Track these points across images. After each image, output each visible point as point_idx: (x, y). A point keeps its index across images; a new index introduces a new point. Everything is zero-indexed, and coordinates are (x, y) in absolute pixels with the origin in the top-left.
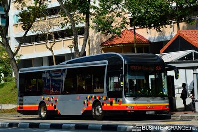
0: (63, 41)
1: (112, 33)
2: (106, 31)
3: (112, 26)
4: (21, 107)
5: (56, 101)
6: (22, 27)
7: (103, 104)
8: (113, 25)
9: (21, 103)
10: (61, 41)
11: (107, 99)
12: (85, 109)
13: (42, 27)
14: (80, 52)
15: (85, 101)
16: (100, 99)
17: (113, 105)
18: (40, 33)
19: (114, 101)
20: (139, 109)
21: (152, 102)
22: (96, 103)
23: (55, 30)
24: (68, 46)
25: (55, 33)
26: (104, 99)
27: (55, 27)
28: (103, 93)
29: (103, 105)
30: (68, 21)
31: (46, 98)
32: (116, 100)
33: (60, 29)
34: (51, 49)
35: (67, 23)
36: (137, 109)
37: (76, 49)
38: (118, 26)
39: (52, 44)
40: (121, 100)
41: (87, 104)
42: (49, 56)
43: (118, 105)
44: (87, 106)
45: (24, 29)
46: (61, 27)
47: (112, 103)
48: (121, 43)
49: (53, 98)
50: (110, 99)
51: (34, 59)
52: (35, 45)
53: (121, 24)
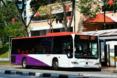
2: (86, 14)
3: (90, 11)
8: (91, 9)
27: (54, 11)
38: (95, 11)
48: (96, 22)
51: (41, 30)
52: (42, 22)
53: (96, 9)
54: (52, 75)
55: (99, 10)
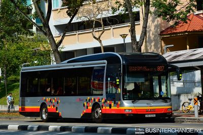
0: (111, 30)
1: (176, 18)
2: (168, 16)
3: (176, 10)
4: (23, 109)
5: (58, 102)
6: (67, 12)
7: (102, 106)
8: (177, 8)
9: (23, 104)
10: (110, 29)
11: (106, 102)
12: (85, 112)
13: (89, 12)
14: (138, 42)
15: (85, 103)
16: (99, 101)
17: (112, 108)
18: (86, 19)
19: (112, 104)
20: (139, 113)
21: (153, 105)
22: (96, 105)
23: (104, 16)
24: (121, 35)
25: (104, 20)
26: (103, 101)
27: (104, 12)
28: (102, 95)
29: (102, 108)
30: (121, 5)
31: (48, 99)
32: (115, 103)
33: (109, 15)
34: (98, 39)
35: (119, 7)
36: (136, 113)
37: (133, 37)
38: (184, 10)
39: (100, 33)
40: (119, 103)
41: (87, 107)
42: (94, 48)
43: (116, 108)
44: (87, 108)
45: (69, 14)
46: (111, 12)
47: (110, 106)
49: (54, 99)
50: (108, 102)
51: (76, 51)
52: (79, 34)
53: (187, 8)
54: (128, 129)
55: (194, 8)
